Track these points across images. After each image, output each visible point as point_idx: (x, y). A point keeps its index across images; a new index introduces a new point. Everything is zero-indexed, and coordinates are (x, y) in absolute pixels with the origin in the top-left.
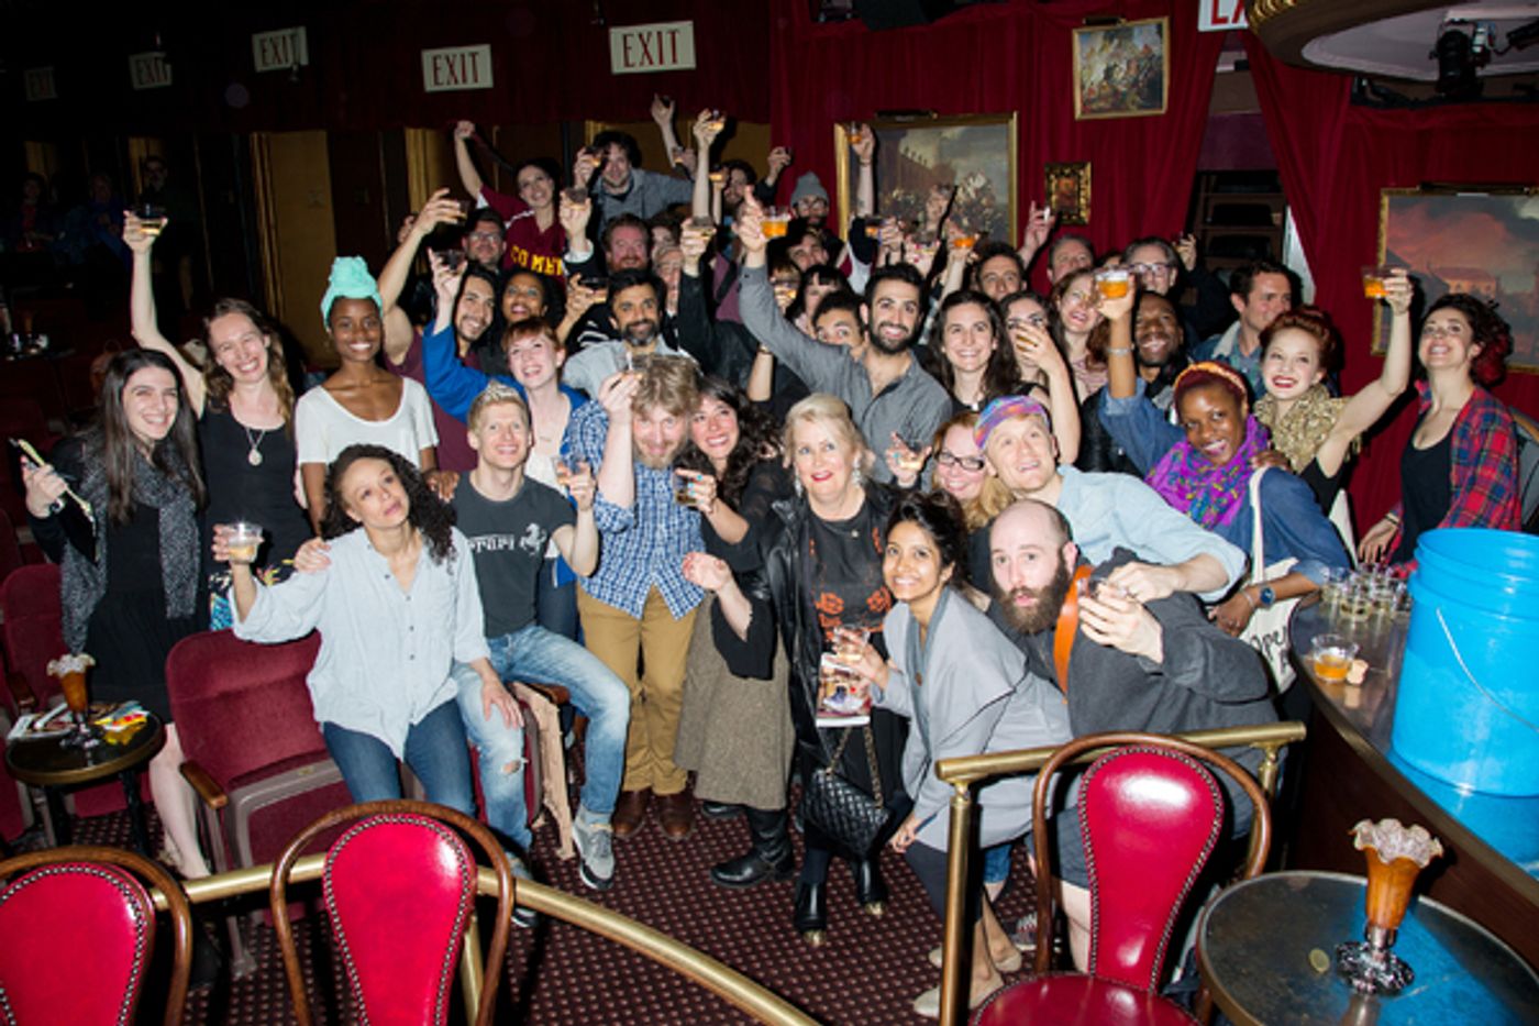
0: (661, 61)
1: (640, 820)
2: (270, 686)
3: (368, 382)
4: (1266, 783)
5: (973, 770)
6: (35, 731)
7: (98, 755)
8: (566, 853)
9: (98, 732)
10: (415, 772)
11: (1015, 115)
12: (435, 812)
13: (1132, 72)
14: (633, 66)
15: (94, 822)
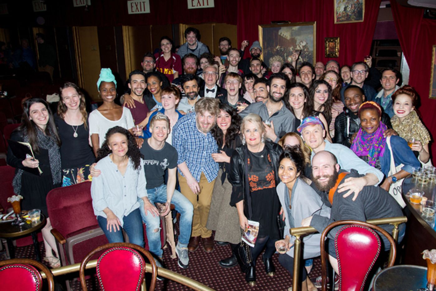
0: (203, 5)
1: (197, 246)
2: (80, 204)
3: (112, 108)
4: (394, 237)
5: (302, 232)
6: (3, 220)
7: (24, 228)
8: (174, 257)
9: (24, 220)
10: (126, 232)
11: (315, 22)
12: (132, 246)
13: (353, 8)
14: (194, 6)
15: (22, 248)
